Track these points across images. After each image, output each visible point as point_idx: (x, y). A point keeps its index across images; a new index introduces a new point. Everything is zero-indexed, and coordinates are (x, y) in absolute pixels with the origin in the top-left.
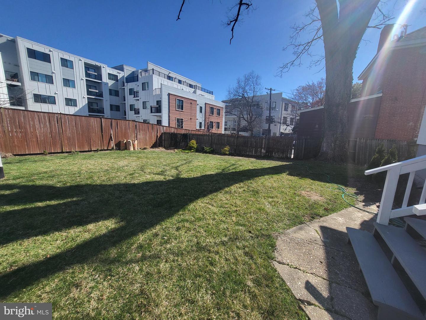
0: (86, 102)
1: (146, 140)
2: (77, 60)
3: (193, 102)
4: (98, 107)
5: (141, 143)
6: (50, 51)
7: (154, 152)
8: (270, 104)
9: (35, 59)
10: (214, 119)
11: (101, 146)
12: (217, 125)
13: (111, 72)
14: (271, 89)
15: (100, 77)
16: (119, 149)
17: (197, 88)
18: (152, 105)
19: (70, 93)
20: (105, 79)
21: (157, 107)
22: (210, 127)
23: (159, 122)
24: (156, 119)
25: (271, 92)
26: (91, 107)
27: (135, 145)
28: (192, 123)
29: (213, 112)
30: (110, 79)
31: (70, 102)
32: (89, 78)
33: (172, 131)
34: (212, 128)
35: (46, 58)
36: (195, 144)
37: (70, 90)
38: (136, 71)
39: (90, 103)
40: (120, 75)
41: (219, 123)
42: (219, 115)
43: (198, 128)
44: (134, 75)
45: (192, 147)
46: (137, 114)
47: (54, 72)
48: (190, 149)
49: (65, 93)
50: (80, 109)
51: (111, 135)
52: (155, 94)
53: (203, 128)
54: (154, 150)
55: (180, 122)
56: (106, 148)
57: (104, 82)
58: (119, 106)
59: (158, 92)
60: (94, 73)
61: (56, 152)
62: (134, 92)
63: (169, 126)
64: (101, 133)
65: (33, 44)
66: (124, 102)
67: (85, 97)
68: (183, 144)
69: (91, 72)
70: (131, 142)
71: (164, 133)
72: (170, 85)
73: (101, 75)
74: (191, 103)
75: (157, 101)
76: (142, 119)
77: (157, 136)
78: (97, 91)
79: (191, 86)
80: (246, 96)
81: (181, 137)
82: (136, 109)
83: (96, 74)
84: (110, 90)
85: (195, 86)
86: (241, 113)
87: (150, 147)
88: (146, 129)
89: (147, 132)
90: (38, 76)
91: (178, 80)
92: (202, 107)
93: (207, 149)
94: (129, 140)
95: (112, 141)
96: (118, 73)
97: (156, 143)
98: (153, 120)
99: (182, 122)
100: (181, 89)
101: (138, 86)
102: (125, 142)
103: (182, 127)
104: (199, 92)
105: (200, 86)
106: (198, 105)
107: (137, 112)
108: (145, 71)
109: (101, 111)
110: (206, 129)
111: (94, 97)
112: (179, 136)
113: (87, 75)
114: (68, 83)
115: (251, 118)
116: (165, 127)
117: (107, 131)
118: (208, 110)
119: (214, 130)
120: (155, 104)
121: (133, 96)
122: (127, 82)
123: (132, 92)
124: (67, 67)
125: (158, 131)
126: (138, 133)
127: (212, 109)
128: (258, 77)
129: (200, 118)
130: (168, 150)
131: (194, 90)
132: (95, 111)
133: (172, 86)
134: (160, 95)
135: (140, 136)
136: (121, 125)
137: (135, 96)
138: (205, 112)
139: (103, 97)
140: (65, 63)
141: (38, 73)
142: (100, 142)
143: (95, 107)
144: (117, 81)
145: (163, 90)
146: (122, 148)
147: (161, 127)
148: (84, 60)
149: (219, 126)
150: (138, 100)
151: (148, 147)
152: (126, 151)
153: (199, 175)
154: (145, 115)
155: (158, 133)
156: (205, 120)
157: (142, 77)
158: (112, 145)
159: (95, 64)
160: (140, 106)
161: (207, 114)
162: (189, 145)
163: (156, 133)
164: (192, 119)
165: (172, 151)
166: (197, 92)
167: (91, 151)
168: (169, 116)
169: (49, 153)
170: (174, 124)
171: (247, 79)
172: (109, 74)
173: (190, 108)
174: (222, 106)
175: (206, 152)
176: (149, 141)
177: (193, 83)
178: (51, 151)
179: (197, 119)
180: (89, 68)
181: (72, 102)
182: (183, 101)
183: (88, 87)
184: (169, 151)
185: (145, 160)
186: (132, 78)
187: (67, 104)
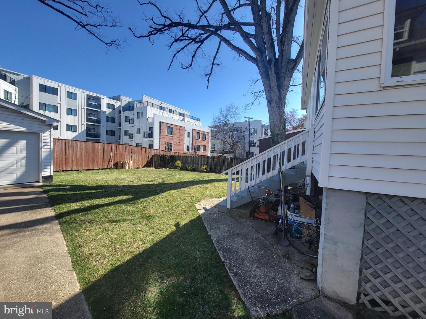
0: (84, 128)
1: (139, 161)
2: (80, 92)
3: (181, 129)
4: (95, 132)
5: (135, 164)
6: (59, 86)
7: (146, 170)
8: (249, 130)
9: (45, 92)
10: (201, 142)
11: (102, 166)
12: (204, 148)
13: (110, 102)
14: (249, 118)
15: (99, 107)
16: (117, 168)
17: (186, 115)
18: (145, 131)
19: (72, 120)
20: (104, 108)
21: (149, 133)
22: (197, 150)
23: (151, 146)
24: (148, 143)
25: (249, 120)
26: (89, 132)
27: (130, 164)
28: (180, 147)
29: (200, 136)
30: (108, 108)
31: (71, 128)
32: (90, 107)
33: (162, 153)
34: (199, 151)
35: (54, 91)
36: (180, 164)
37: (72, 117)
38: (131, 102)
39: (88, 129)
40: (117, 104)
41: (205, 146)
42: (205, 139)
43: (186, 150)
44: (130, 105)
45: (178, 166)
46: (131, 138)
47: (60, 103)
48: (176, 168)
49: (67, 120)
50: (79, 134)
51: (111, 157)
52: (148, 121)
53: (190, 151)
54: (146, 169)
55: (169, 146)
56: (106, 168)
57: (103, 110)
58: (115, 131)
59: (151, 120)
60: (94, 103)
61: (67, 170)
62: (129, 119)
63: (159, 150)
64: (103, 155)
65: (45, 80)
66: (120, 128)
67: (84, 123)
68: (171, 164)
69: (92, 103)
70: (127, 162)
71: (155, 155)
72: (161, 114)
73: (101, 105)
74: (180, 129)
75: (150, 128)
76: (135, 143)
77: (149, 158)
78: (96, 118)
79: (180, 114)
80: (228, 122)
81: (169, 158)
82: (130, 134)
83: (96, 104)
84: (108, 117)
85: (184, 114)
86: (225, 137)
87: (143, 167)
88: (140, 151)
89: (140, 155)
90: (46, 106)
91: (168, 110)
92: (189, 132)
93: (189, 168)
94: (125, 161)
95: (111, 161)
96: (116, 103)
97: (147, 163)
98: (145, 143)
99: (171, 146)
100: (171, 117)
101: (133, 114)
102: (121, 162)
103: (171, 150)
104: (187, 119)
105: (189, 114)
106: (186, 130)
107: (131, 137)
108: (140, 103)
109: (98, 136)
110: (193, 152)
111: (92, 124)
112: (167, 157)
113: (89, 105)
114: (71, 112)
115: (233, 141)
116: (155, 150)
117: (108, 154)
118: (195, 134)
119: (201, 153)
120: (147, 131)
121: (128, 123)
122: (123, 111)
123: (127, 119)
124: (72, 99)
125: (150, 154)
126: (133, 155)
127: (199, 134)
128: (237, 108)
129: (187, 141)
130: (157, 169)
131: (183, 117)
132: (92, 135)
133: (163, 115)
134: (153, 123)
135: (135, 157)
136: (120, 149)
137: (130, 123)
138: (192, 136)
139: (100, 124)
140: (71, 96)
141: (45, 104)
142: (101, 162)
143: (92, 132)
144: (114, 109)
145: (155, 119)
146: (118, 168)
147: (152, 150)
148: (87, 93)
149: (205, 149)
150: (133, 126)
151: (141, 167)
152: (122, 169)
153: (177, 182)
154: (138, 139)
155: (150, 155)
156: (192, 144)
157: (138, 107)
158: (111, 165)
159: (96, 96)
160: (134, 132)
161: (194, 138)
162: (175, 165)
163: (148, 156)
164: (181, 142)
165: (161, 170)
166: (185, 119)
167: (94, 170)
168: (160, 141)
169: (63, 171)
170: (164, 147)
171: (228, 109)
172: (108, 104)
173: (179, 133)
174: (207, 132)
175: (188, 170)
176: (141, 162)
177: (182, 112)
178: (63, 169)
179: (185, 143)
180: (90, 99)
181: (73, 128)
182: (172, 127)
183: (88, 114)
184: (159, 170)
185: (140, 175)
186: (129, 107)
187: (68, 130)
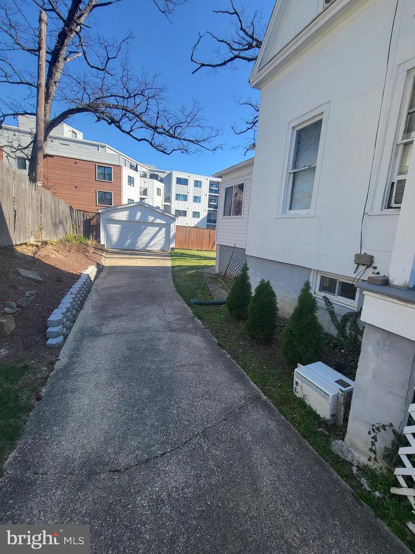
0: (206, 214)
2: (205, 179)
6: (189, 176)
9: (181, 184)
19: (197, 207)
26: (210, 218)
31: (196, 214)
35: (186, 182)
37: (197, 204)
39: (209, 214)
47: (189, 192)
49: (193, 207)
50: (202, 220)
60: (215, 189)
64: (209, 240)
65: (180, 173)
67: (206, 210)
69: (213, 188)
78: (216, 204)
83: (217, 189)
90: (180, 196)
111: (212, 209)
113: (211, 191)
114: (197, 199)
124: (198, 187)
132: (211, 221)
140: (197, 184)
141: (179, 194)
143: (212, 218)
148: (210, 179)
159: (216, 181)
180: (212, 185)
183: (210, 200)
187: (193, 216)
